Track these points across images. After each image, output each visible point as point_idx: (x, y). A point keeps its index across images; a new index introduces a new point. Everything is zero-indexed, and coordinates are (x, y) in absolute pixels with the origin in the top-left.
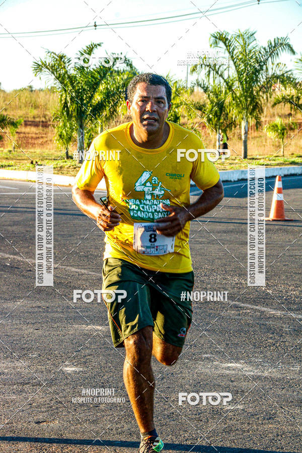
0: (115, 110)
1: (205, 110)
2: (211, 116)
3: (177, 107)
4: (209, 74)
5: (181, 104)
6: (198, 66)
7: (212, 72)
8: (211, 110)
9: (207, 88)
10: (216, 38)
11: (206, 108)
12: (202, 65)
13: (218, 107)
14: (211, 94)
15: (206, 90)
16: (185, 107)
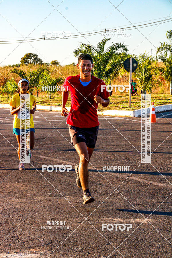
0: (117, 73)
1: (164, 71)
2: (167, 74)
3: (150, 70)
4: (167, 52)
5: (152, 68)
6: (161, 48)
7: (168, 51)
8: (167, 71)
9: (165, 60)
10: (170, 33)
11: (164, 70)
12: (163, 47)
13: (171, 69)
14: (167, 63)
16: (154, 70)
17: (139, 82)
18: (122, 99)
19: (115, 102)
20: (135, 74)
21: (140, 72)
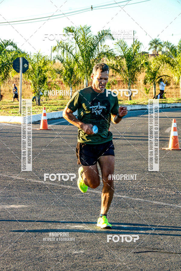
0: (8, 74)
1: (62, 74)
2: (66, 77)
3: (45, 72)
4: (64, 52)
5: (48, 70)
6: (57, 47)
7: (65, 51)
8: (66, 73)
9: (63, 60)
10: (67, 30)
11: (62, 73)
12: (59, 46)
13: (70, 71)
14: (65, 64)
15: (62, 61)
16: (50, 71)
17: (33, 85)
18: (13, 104)
19: (4, 107)
20: (28, 76)
21: (34, 74)
